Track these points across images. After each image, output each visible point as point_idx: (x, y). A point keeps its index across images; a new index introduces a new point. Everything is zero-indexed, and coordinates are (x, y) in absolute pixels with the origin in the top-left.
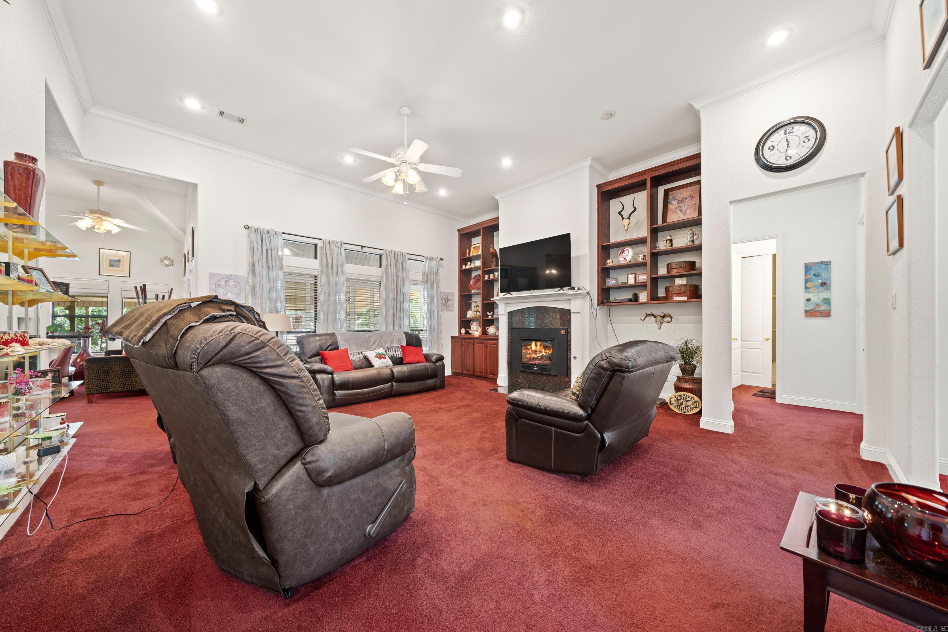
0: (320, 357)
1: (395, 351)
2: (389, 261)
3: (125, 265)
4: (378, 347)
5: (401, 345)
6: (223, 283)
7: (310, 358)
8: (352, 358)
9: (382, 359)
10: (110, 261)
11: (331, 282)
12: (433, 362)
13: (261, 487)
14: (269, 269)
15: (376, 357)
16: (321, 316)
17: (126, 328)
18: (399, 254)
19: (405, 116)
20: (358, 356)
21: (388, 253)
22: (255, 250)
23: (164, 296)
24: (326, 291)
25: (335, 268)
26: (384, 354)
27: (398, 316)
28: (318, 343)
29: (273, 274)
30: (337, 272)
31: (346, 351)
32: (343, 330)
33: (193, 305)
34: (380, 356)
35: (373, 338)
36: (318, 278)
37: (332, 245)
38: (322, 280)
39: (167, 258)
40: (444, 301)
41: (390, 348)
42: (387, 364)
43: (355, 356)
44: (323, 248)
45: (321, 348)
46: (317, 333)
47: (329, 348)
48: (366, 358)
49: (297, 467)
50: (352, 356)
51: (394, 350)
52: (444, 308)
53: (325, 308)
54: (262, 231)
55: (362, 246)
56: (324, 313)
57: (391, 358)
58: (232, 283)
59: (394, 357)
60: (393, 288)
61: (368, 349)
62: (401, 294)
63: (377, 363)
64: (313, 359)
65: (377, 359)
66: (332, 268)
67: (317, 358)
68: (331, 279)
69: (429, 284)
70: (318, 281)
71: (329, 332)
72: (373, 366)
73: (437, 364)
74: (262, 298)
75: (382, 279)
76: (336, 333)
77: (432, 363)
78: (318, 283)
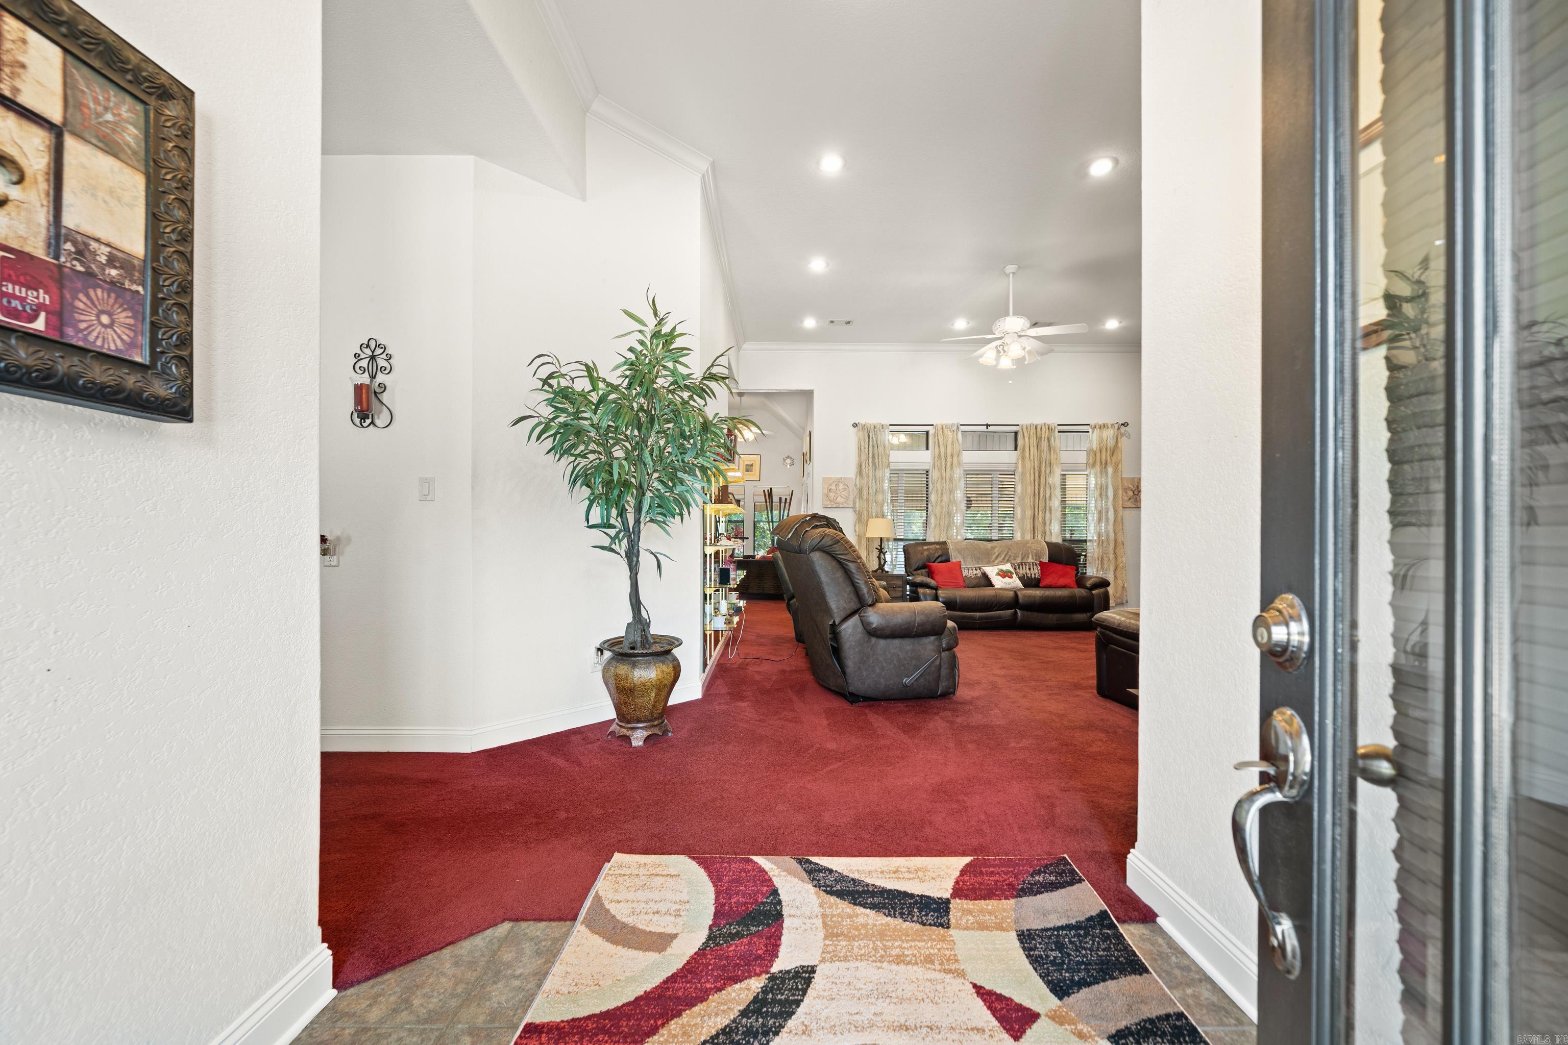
0: (927, 570)
1: (1030, 569)
2: (1027, 440)
3: (756, 468)
4: (1004, 562)
5: (1040, 562)
6: (833, 487)
7: (916, 570)
8: (965, 573)
9: (1007, 578)
10: (747, 465)
11: (944, 476)
12: (1087, 588)
13: (837, 623)
14: (876, 468)
15: (998, 574)
16: (932, 520)
17: (780, 531)
18: (1043, 428)
19: (1011, 275)
20: (975, 572)
21: (1024, 428)
22: (862, 448)
23: (786, 499)
24: (939, 490)
25: (949, 460)
26: (1011, 572)
27: (1040, 519)
28: (926, 553)
29: (879, 474)
30: (952, 465)
31: (959, 564)
32: (959, 537)
33: (807, 519)
34: (1004, 574)
35: (997, 549)
36: (930, 472)
37: (945, 430)
38: (934, 475)
39: (788, 457)
40: (1131, 494)
41: (1021, 564)
42: (1014, 585)
43: (971, 571)
44: (935, 435)
45: (929, 560)
46: (927, 541)
47: (939, 560)
48: (985, 575)
49: (856, 618)
50: (967, 571)
51: (1027, 567)
52: (1129, 504)
53: (938, 510)
54: (869, 426)
55: (988, 425)
56: (936, 516)
57: (1021, 579)
58: (841, 486)
59: (1027, 577)
60: (1032, 478)
61: (990, 563)
62: (1047, 485)
63: (999, 582)
64: (919, 572)
65: (1000, 577)
66: (946, 460)
67: (923, 571)
68: (944, 474)
69: (1098, 467)
70: (930, 476)
71: (941, 540)
72: (993, 586)
73: (1094, 592)
74: (868, 500)
75: (1017, 467)
76: (948, 541)
77: (1086, 590)
78: (930, 479)
